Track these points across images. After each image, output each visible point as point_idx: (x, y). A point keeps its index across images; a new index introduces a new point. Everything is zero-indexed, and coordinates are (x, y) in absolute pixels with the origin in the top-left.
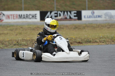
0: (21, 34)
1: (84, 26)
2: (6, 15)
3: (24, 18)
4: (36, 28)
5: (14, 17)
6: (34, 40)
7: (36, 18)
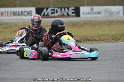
0: (15, 32)
1: (83, 23)
3: (19, 15)
5: (8, 14)
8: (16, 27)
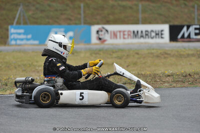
0: (135, 64)
2: (111, 32)
3: (142, 36)
4: (163, 55)
5: (124, 35)
6: (157, 74)
7: (163, 36)
8: (137, 56)
